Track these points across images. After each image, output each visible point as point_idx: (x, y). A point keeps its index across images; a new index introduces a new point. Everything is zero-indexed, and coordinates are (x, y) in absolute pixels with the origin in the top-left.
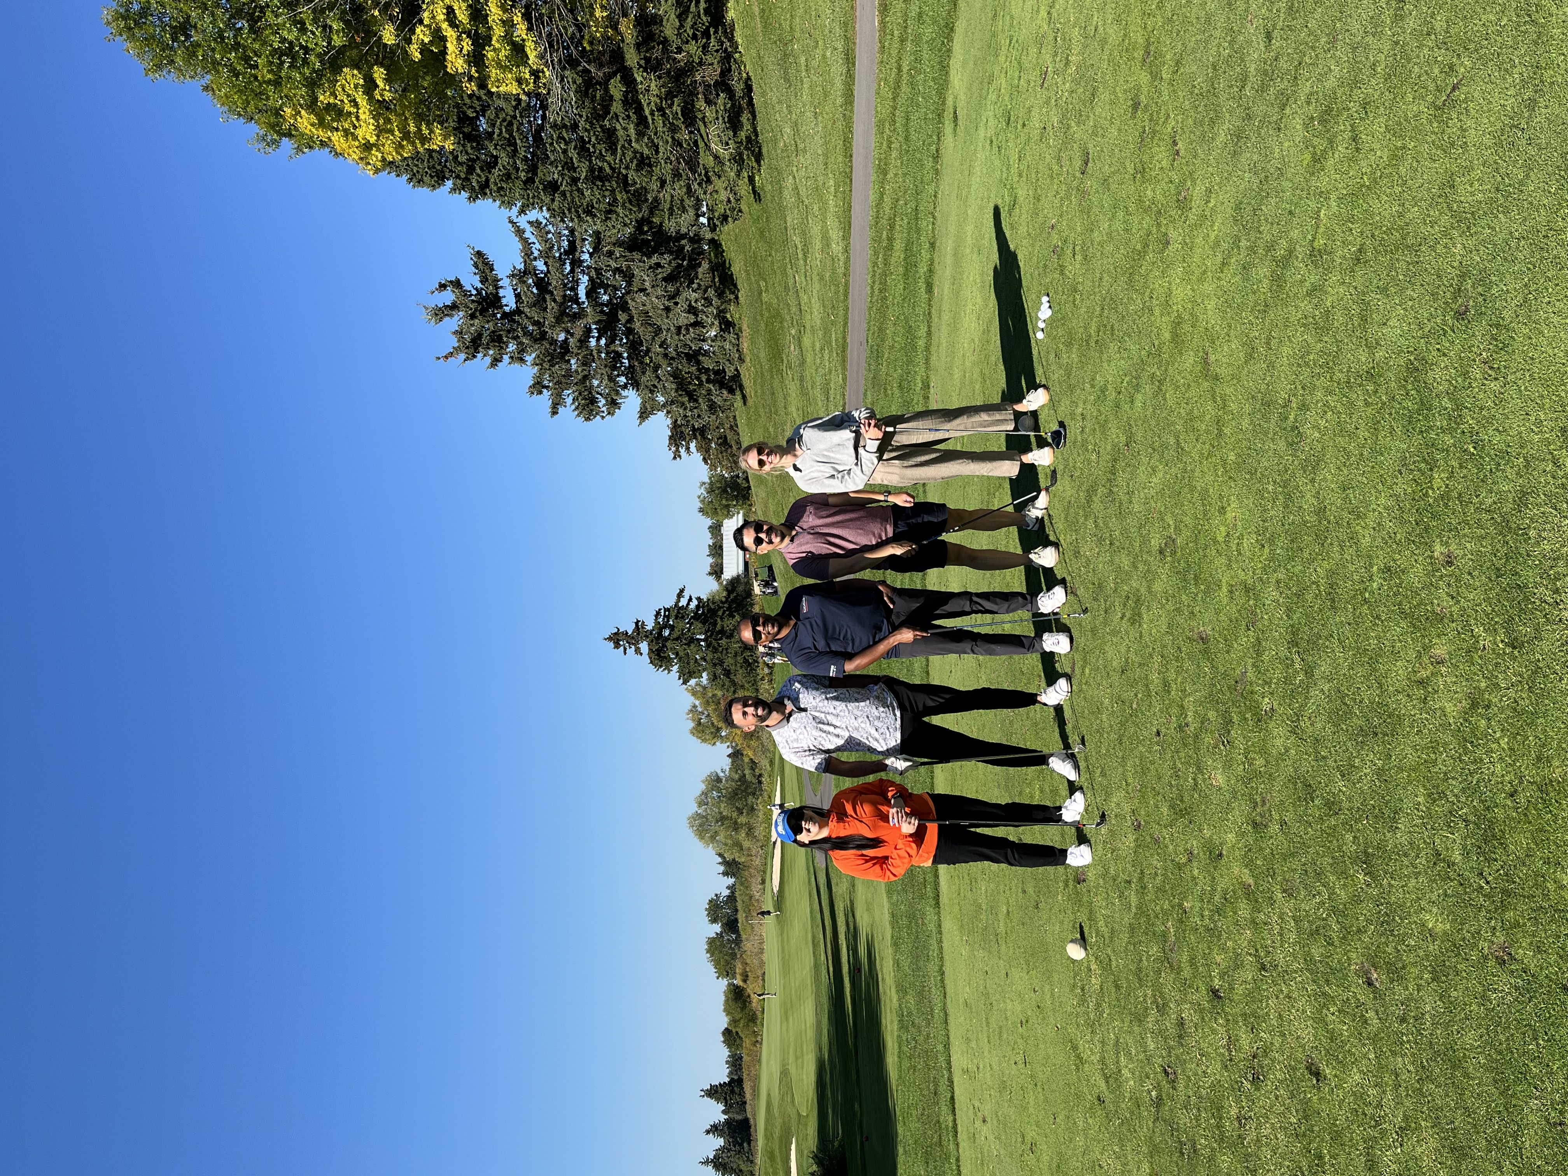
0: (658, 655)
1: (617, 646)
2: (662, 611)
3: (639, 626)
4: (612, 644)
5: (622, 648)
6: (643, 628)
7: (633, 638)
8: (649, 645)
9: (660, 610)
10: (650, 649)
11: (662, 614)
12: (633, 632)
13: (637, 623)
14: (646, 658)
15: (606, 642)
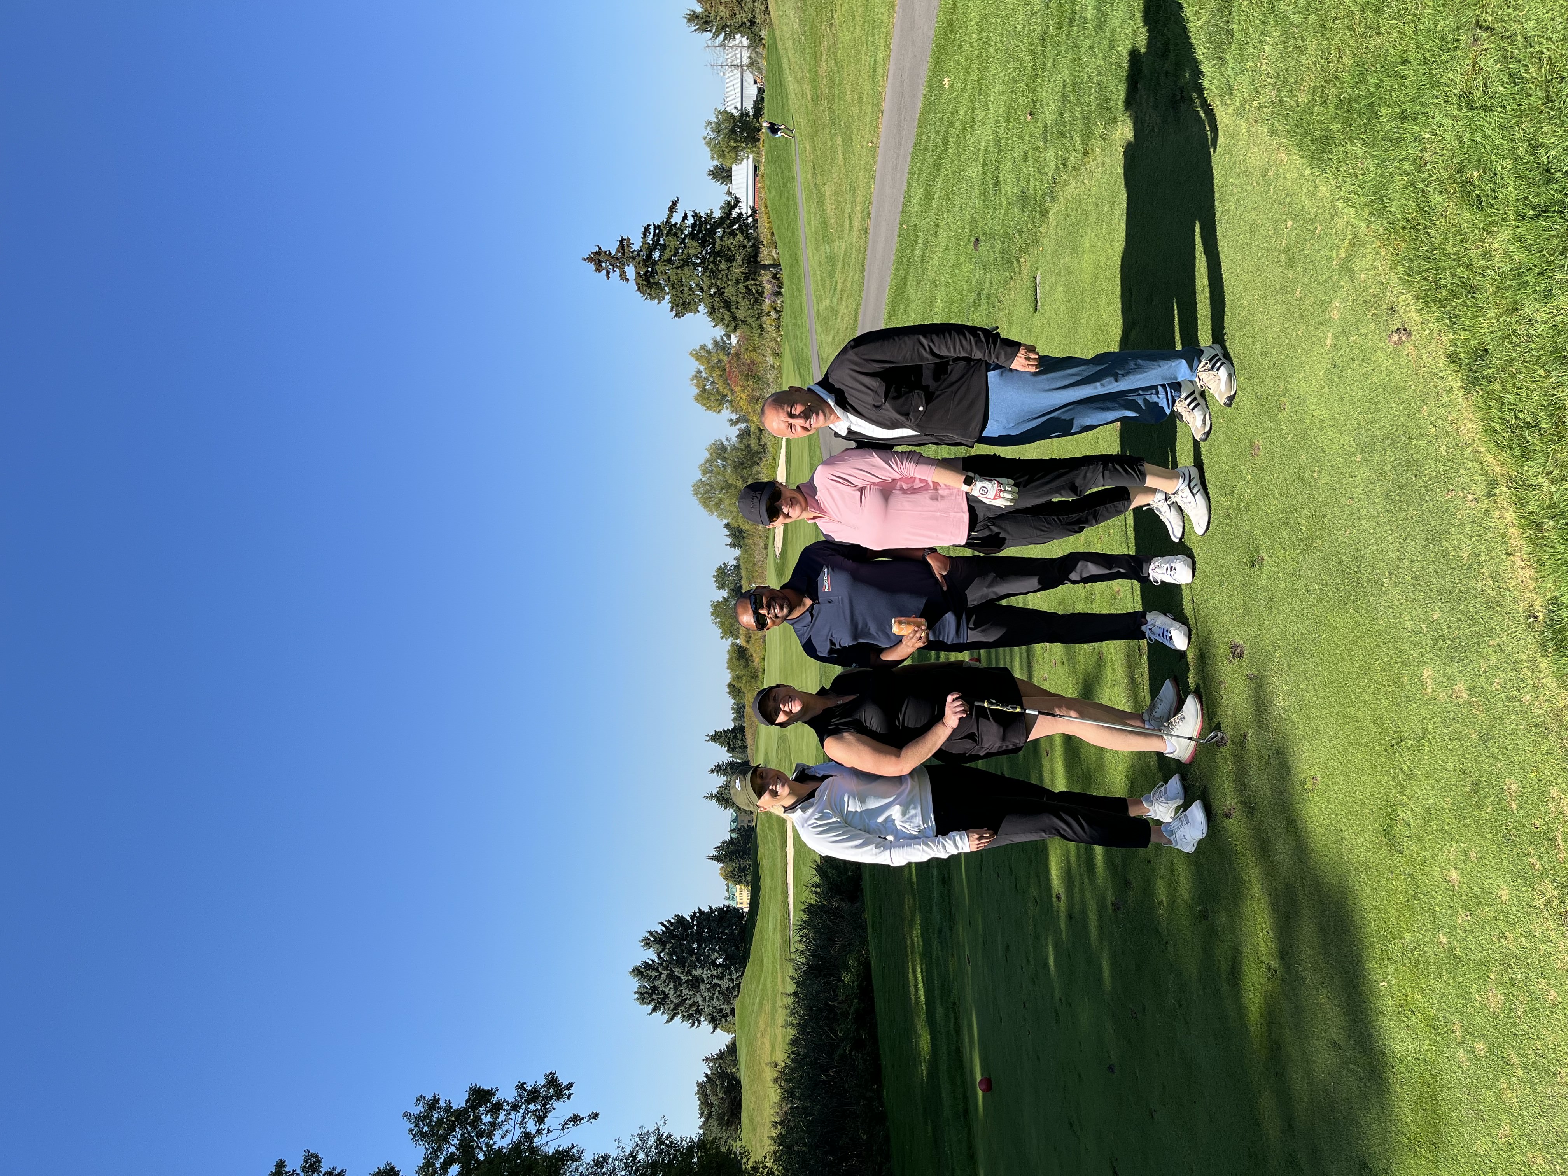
0: (647, 280)
1: (599, 268)
2: (652, 227)
3: (624, 244)
4: (592, 266)
5: (604, 271)
6: (628, 246)
7: (617, 259)
8: (636, 267)
9: (649, 225)
10: (638, 273)
11: (652, 231)
12: (617, 252)
13: (622, 241)
14: (633, 285)
15: (586, 263)
